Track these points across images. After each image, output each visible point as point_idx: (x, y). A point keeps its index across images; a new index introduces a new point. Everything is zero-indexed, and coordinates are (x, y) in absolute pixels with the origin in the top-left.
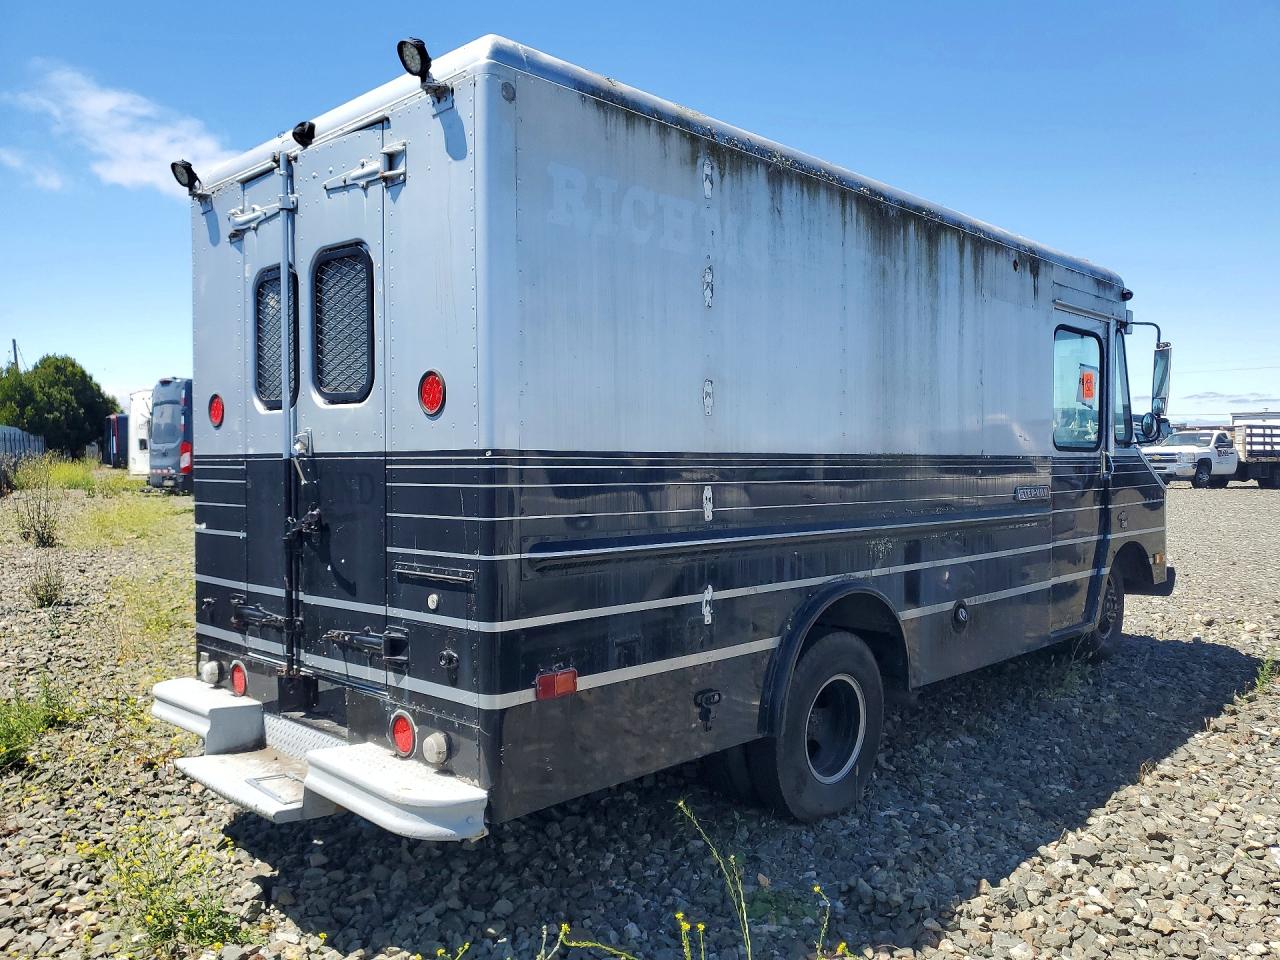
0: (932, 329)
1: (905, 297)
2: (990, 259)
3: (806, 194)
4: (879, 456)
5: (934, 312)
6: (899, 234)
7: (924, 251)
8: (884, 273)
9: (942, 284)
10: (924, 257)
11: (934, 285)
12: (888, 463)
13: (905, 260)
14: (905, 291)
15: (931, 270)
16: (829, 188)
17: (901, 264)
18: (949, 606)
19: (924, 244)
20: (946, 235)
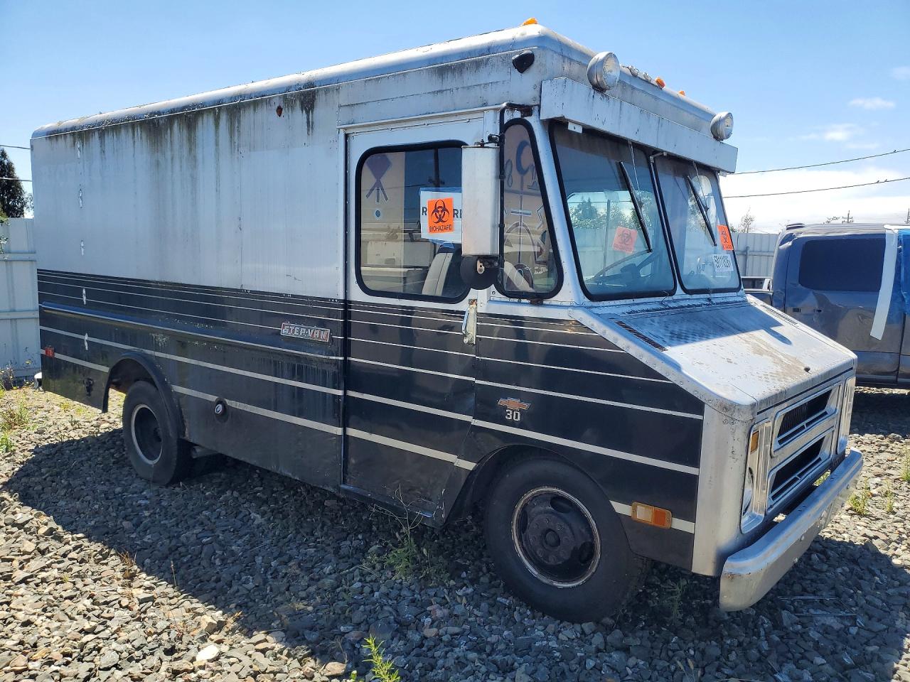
0: (192, 193)
1: (172, 175)
2: (247, 117)
3: (115, 136)
4: (157, 282)
5: (194, 179)
6: (167, 134)
7: (185, 138)
8: (158, 164)
9: (200, 157)
10: (185, 142)
11: (193, 159)
12: (163, 287)
13: (172, 150)
14: (172, 172)
15: (190, 149)
16: (126, 126)
17: (169, 154)
18: (213, 398)
19: (185, 132)
20: (203, 118)
